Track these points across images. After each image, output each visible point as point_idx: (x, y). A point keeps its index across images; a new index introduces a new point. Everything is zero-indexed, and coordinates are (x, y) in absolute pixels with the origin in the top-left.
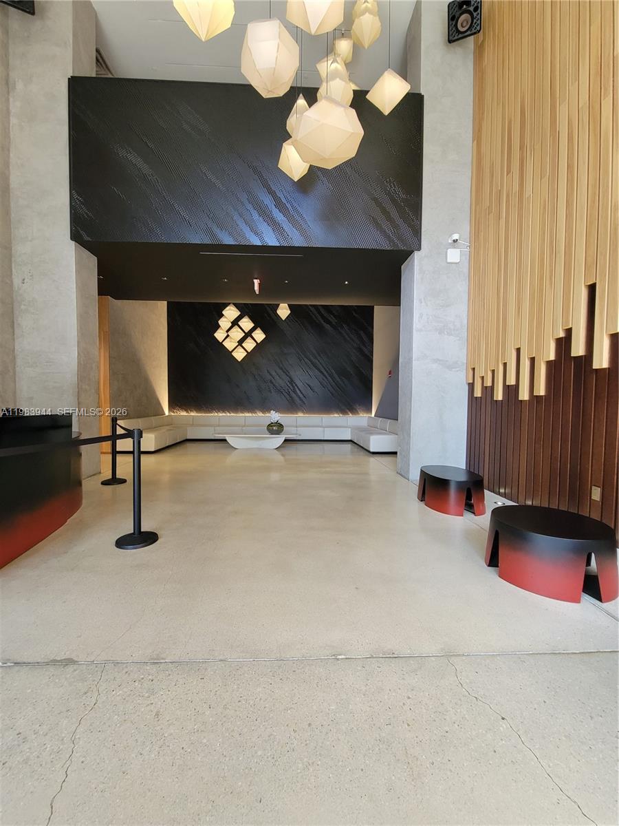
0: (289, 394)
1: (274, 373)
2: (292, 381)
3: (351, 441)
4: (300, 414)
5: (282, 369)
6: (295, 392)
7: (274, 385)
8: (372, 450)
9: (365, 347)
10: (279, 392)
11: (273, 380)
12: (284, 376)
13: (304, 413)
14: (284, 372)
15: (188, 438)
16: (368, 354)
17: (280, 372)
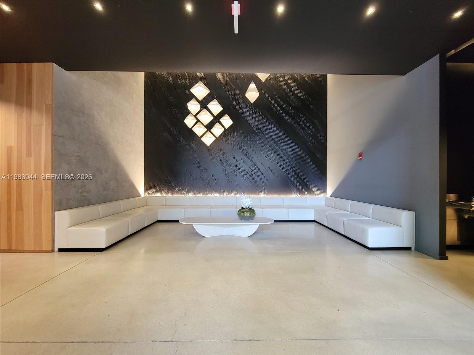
0: (252, 176)
1: (238, 158)
2: (255, 166)
3: (314, 221)
4: (262, 195)
5: (246, 154)
6: (257, 175)
7: (239, 169)
8: (370, 246)
9: (320, 134)
10: (244, 175)
11: (238, 164)
12: (248, 161)
13: (265, 193)
14: (247, 157)
15: (159, 219)
16: (323, 141)
17: (244, 157)
